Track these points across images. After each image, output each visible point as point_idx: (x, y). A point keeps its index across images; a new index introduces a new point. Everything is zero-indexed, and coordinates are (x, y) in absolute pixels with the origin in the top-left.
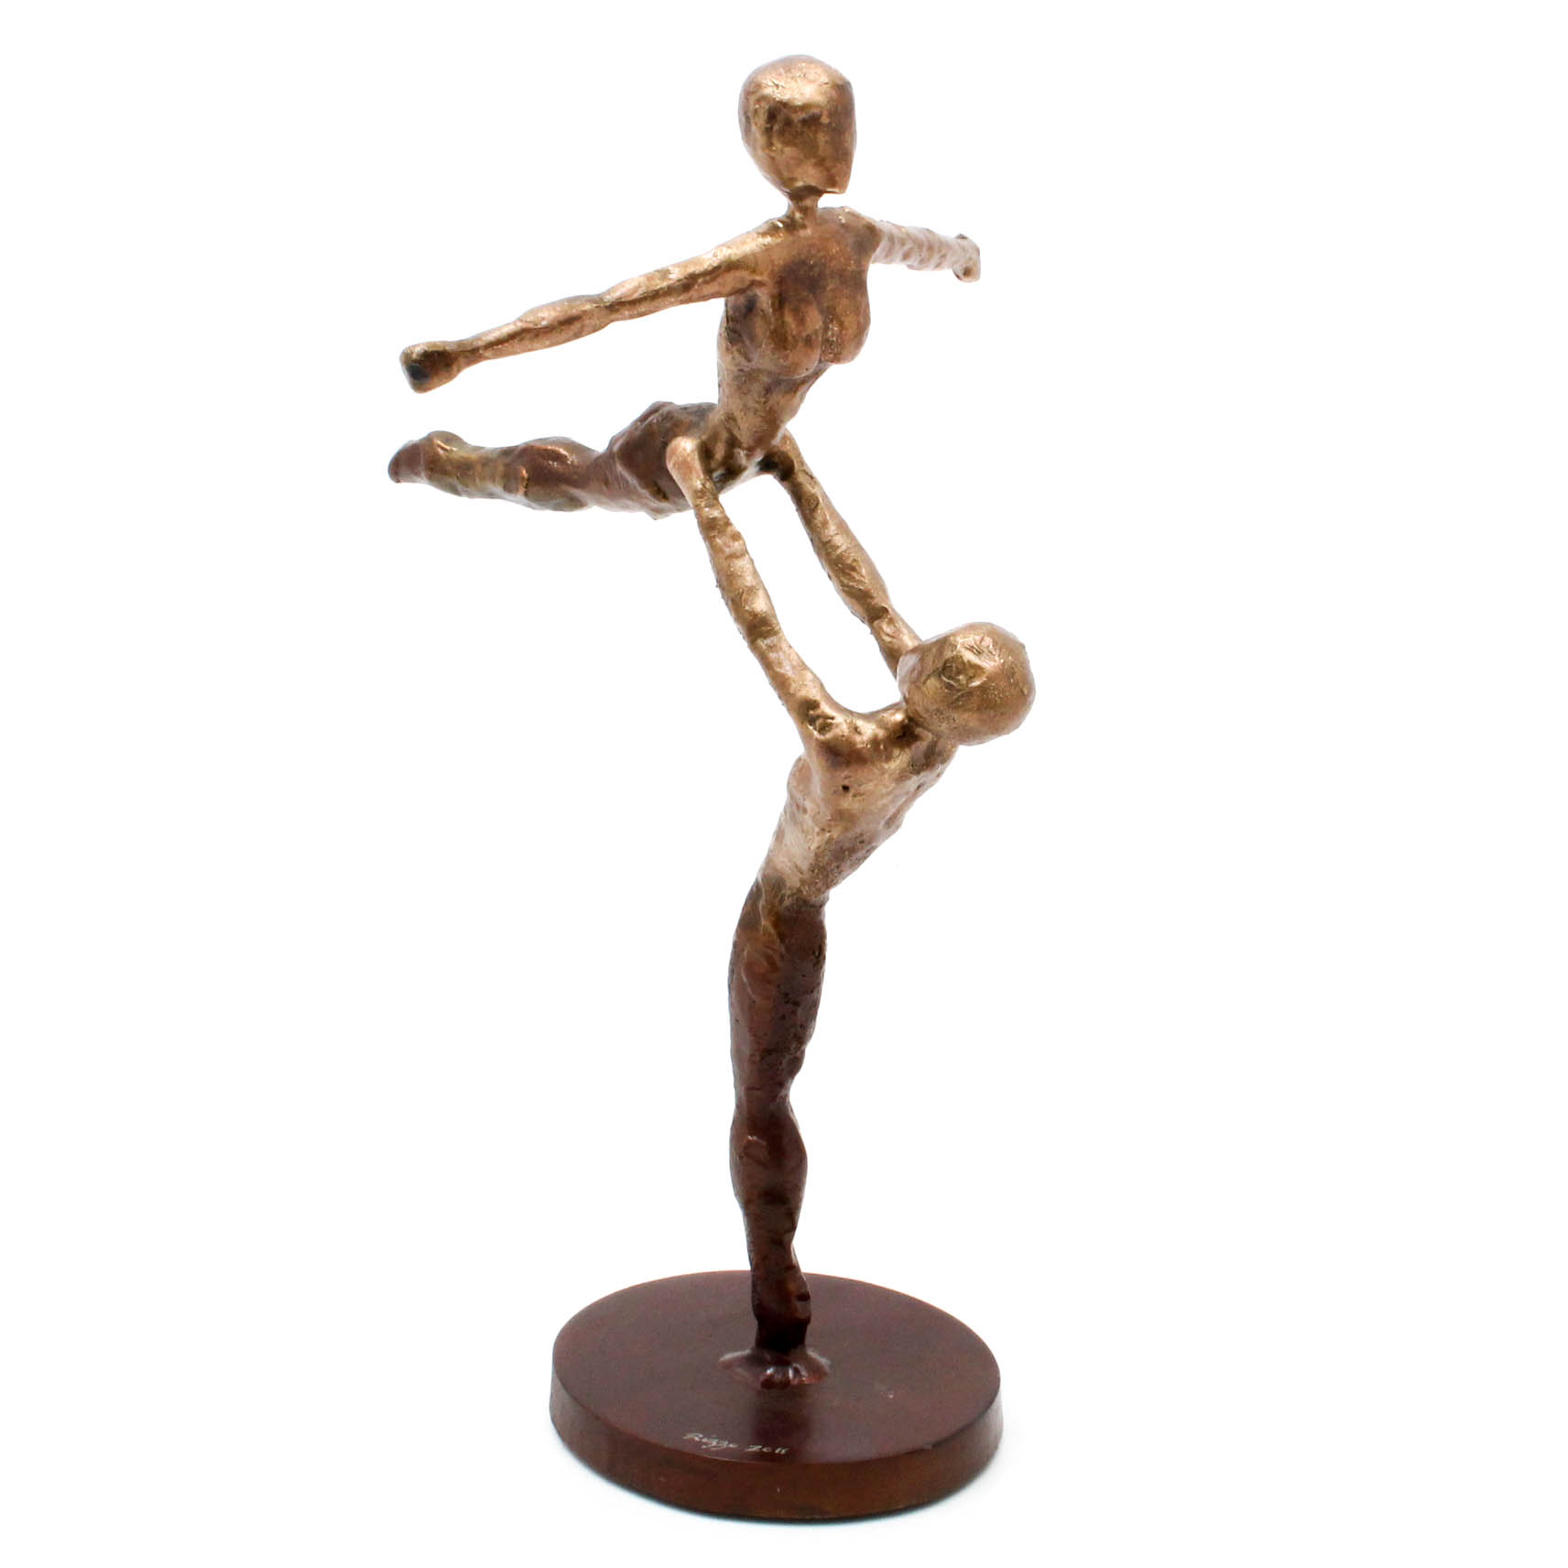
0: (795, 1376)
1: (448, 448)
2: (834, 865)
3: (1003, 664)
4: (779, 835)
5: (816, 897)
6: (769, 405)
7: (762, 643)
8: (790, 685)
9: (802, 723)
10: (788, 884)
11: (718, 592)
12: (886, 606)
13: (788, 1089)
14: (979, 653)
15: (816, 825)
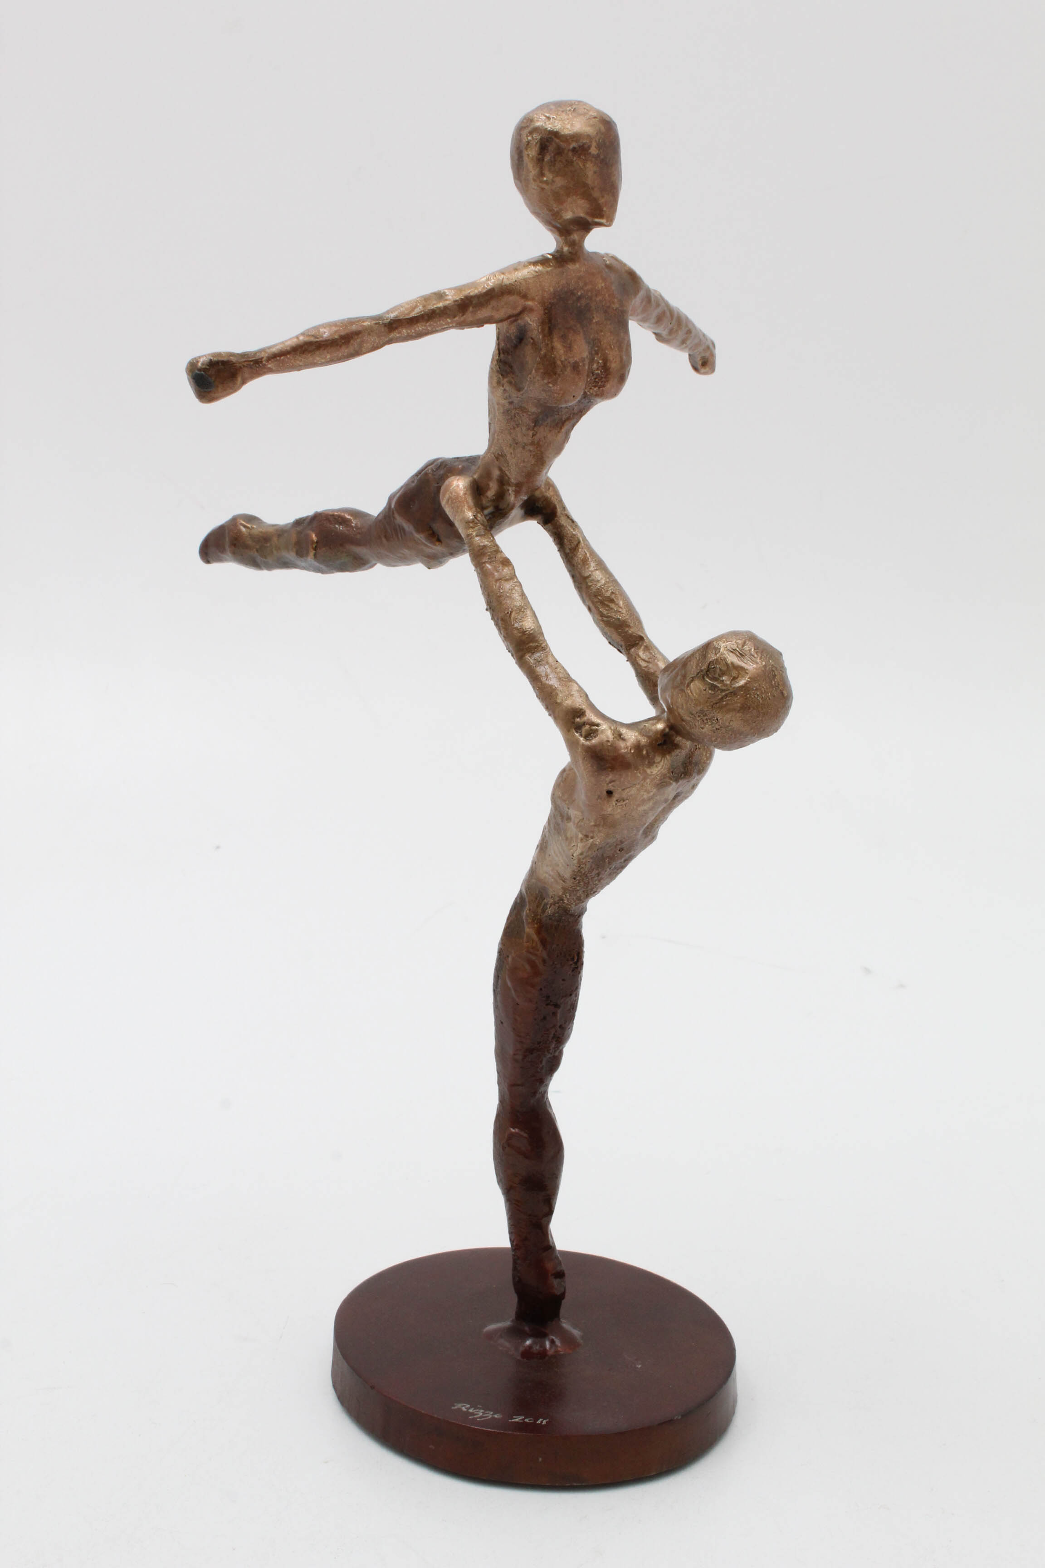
0: (551, 1347)
1: (249, 526)
2: (595, 872)
3: (765, 666)
4: (543, 847)
5: (576, 905)
6: (536, 438)
7: (530, 659)
8: (557, 694)
9: (569, 731)
10: (551, 893)
11: (488, 615)
12: (642, 635)
13: (547, 1086)
14: (742, 655)
15: (580, 831)
